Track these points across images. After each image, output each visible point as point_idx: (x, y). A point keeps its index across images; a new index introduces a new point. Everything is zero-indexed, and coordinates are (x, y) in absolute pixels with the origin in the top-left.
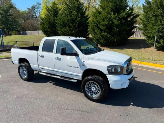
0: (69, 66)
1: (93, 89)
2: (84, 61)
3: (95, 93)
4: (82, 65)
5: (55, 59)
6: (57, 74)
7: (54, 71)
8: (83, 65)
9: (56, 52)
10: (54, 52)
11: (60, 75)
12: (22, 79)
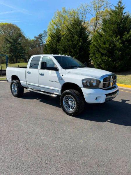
0: (50, 81)
1: (70, 103)
2: (62, 76)
3: (72, 107)
4: (60, 79)
5: (39, 75)
6: (41, 90)
7: (38, 86)
8: (62, 79)
9: (40, 68)
10: (38, 68)
11: (44, 91)
12: (14, 95)
